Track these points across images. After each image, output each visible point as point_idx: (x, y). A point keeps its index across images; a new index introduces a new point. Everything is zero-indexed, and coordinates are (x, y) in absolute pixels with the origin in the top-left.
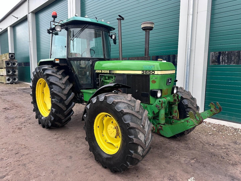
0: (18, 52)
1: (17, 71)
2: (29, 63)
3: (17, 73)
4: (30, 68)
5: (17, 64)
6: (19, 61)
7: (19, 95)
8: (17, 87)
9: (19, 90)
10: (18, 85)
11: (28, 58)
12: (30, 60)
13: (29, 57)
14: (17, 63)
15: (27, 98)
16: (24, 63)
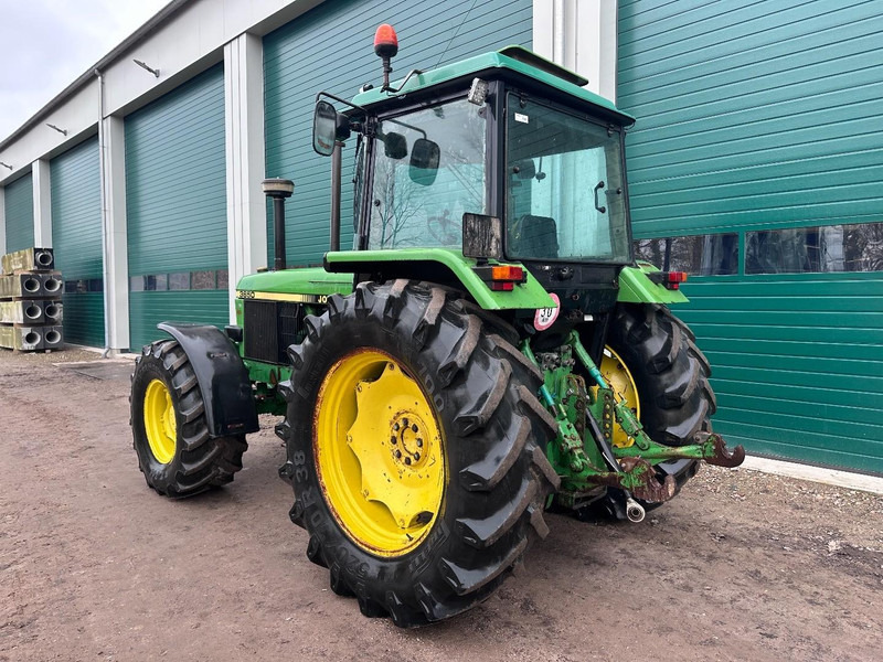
0: (64, 246)
1: (59, 307)
2: (101, 280)
3: (58, 315)
4: (103, 297)
5: (61, 285)
6: (69, 276)
7: (62, 385)
8: (59, 361)
9: (62, 370)
10: (62, 355)
11: (98, 264)
12: (104, 272)
13: (101, 261)
14: (59, 283)
15: (87, 392)
16: (86, 282)
